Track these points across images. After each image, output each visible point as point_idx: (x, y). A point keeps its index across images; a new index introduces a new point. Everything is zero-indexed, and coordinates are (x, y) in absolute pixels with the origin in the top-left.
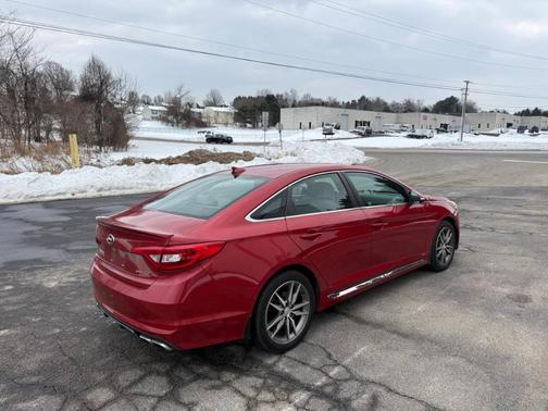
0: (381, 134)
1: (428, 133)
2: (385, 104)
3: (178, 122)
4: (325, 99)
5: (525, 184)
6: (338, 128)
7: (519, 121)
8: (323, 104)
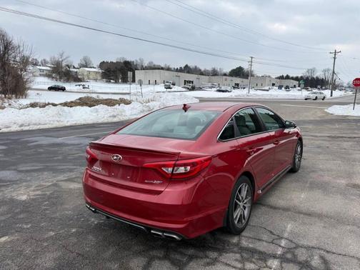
0: (200, 89)
1: (229, 89)
2: (200, 70)
3: (60, 78)
4: (163, 66)
5: (301, 119)
6: (174, 85)
7: (278, 82)
8: (162, 69)
